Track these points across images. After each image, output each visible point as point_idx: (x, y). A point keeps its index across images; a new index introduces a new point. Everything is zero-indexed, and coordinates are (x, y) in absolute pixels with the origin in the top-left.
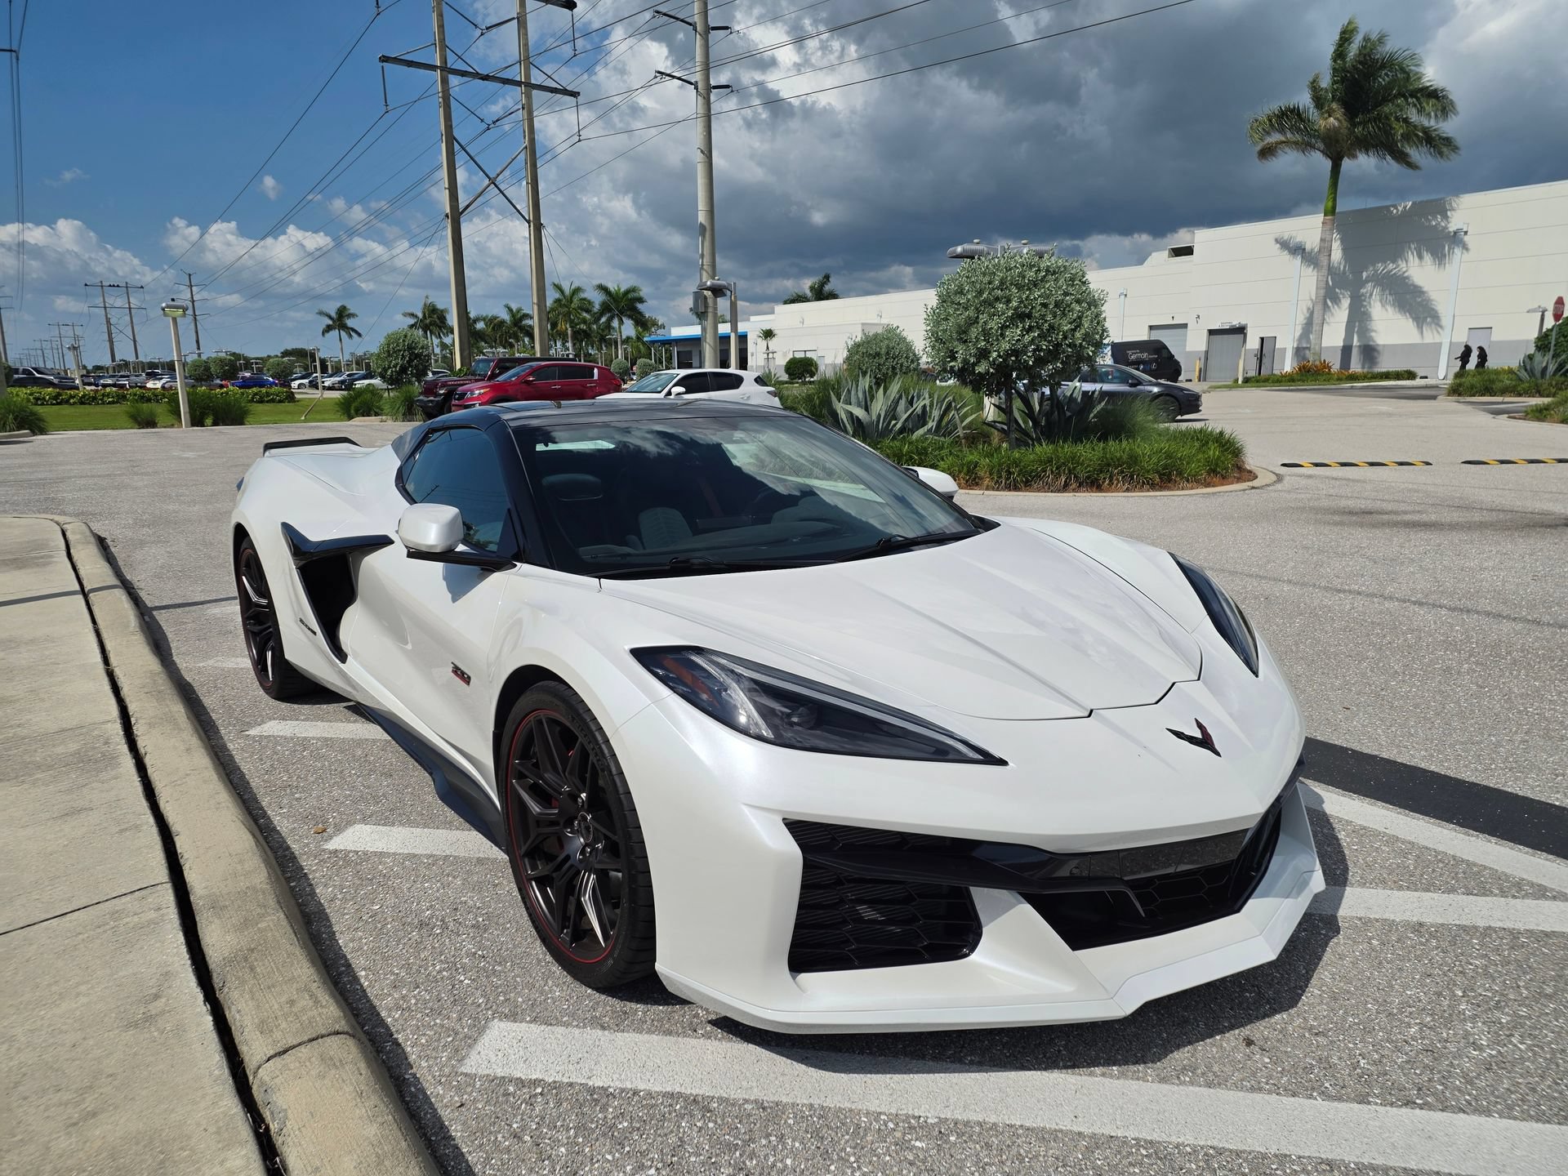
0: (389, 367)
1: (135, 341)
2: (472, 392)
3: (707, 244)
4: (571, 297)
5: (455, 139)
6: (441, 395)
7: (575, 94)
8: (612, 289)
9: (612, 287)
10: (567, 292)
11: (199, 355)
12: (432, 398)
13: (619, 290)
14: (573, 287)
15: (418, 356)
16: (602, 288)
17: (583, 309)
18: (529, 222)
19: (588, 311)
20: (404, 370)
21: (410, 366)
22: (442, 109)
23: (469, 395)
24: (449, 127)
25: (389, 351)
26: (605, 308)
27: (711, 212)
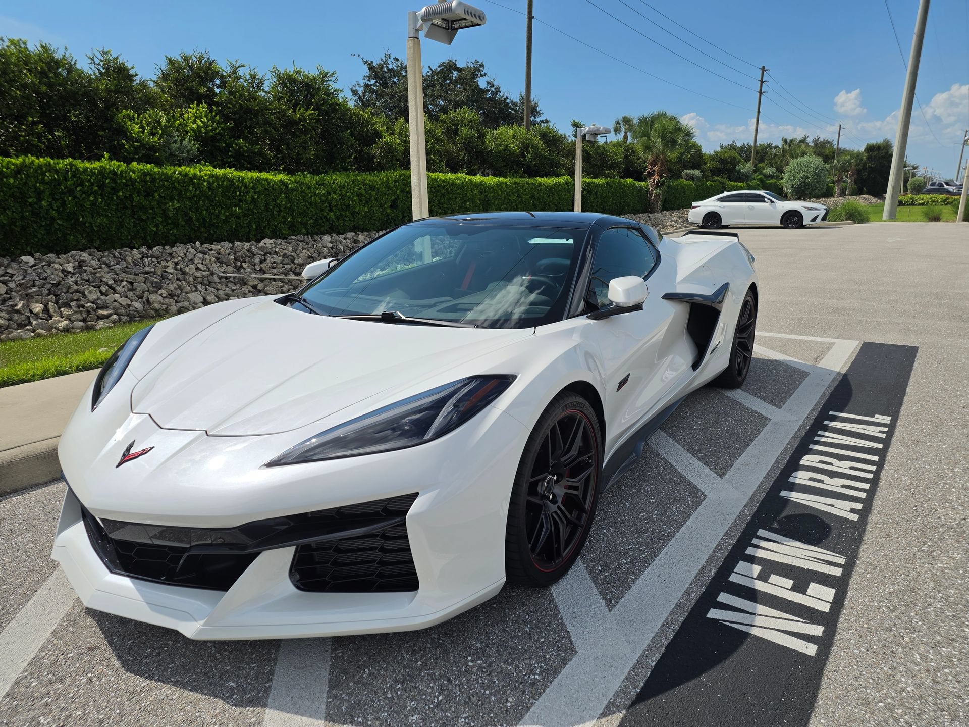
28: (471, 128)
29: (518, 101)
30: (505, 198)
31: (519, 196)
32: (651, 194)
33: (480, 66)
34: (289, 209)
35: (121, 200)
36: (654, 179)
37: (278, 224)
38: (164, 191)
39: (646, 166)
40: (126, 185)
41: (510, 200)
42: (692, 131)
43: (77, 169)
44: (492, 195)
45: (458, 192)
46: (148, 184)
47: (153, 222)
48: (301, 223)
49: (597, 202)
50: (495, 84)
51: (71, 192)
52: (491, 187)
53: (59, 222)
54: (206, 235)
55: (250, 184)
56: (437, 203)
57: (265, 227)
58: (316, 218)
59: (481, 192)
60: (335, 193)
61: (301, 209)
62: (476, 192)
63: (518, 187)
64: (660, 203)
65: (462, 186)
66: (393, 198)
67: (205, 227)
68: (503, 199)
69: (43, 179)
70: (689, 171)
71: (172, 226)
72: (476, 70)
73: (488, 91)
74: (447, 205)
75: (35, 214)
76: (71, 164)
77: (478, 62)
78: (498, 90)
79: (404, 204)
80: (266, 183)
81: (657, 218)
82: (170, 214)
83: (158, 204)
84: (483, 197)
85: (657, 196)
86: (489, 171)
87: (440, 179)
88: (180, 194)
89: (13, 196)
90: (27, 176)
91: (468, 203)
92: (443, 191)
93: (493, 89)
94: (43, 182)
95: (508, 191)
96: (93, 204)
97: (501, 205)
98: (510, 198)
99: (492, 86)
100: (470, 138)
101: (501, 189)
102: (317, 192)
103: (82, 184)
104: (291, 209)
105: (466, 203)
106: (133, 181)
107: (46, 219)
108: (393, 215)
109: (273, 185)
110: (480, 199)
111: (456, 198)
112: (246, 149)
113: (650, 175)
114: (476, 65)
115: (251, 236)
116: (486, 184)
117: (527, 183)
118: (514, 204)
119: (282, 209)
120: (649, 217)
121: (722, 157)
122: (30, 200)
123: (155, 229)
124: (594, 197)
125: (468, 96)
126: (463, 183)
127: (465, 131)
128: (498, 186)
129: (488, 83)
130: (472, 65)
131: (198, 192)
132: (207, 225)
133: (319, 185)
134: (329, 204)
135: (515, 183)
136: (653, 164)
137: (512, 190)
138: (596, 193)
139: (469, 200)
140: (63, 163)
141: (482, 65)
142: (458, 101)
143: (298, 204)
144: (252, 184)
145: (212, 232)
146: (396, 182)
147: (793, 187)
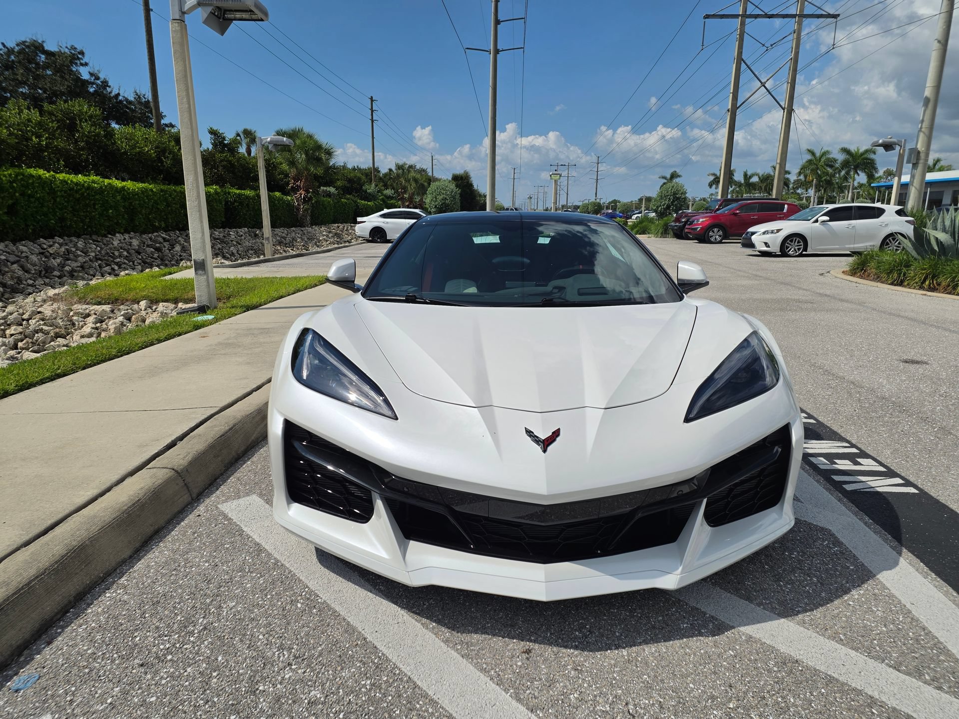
0: (660, 206)
1: (567, 194)
2: (698, 220)
3: (929, 112)
4: (820, 158)
5: (743, 60)
6: (683, 222)
7: (835, 16)
8: (853, 151)
9: (853, 149)
10: (818, 155)
11: (596, 199)
12: (677, 224)
13: (858, 150)
14: (823, 151)
15: (678, 199)
16: (845, 151)
17: (827, 165)
18: (784, 109)
19: (831, 166)
20: (668, 207)
21: (673, 205)
22: (737, 42)
23: (695, 222)
24: (740, 53)
25: (662, 196)
26: (845, 164)
27: (938, 87)
28: (94, 125)
29: (133, 99)
30: (153, 206)
31: (168, 205)
32: (298, 209)
33: (79, 53)
36: (301, 194)
39: (289, 181)
41: (158, 209)
42: (332, 151)
44: (137, 202)
45: (97, 197)
49: (250, 214)
50: (102, 76)
52: (134, 194)
56: (71, 209)
59: (124, 198)
62: (119, 198)
63: (165, 195)
64: (308, 218)
65: (101, 191)
66: (10, 202)
68: (151, 207)
70: (325, 188)
72: (75, 57)
73: (93, 83)
74: (84, 212)
77: (75, 48)
78: (105, 84)
79: (26, 210)
81: (310, 233)
84: (127, 204)
85: (306, 210)
86: (125, 175)
87: (71, 181)
91: (111, 211)
92: (78, 196)
93: (98, 82)
95: (156, 198)
97: (149, 214)
98: (159, 207)
99: (98, 78)
100: (94, 136)
101: (147, 197)
105: (108, 210)
108: (12, 223)
110: (124, 207)
111: (94, 205)
113: (295, 190)
114: (73, 52)
116: (129, 189)
117: (175, 191)
118: (163, 213)
120: (302, 231)
121: (349, 177)
124: (247, 209)
125: (68, 86)
126: (101, 187)
127: (86, 127)
128: (143, 192)
129: (91, 74)
130: (67, 50)
135: (162, 191)
136: (296, 179)
137: (160, 198)
138: (247, 205)
139: (111, 208)
141: (82, 53)
142: (56, 91)
146: (11, 183)
147: (436, 207)
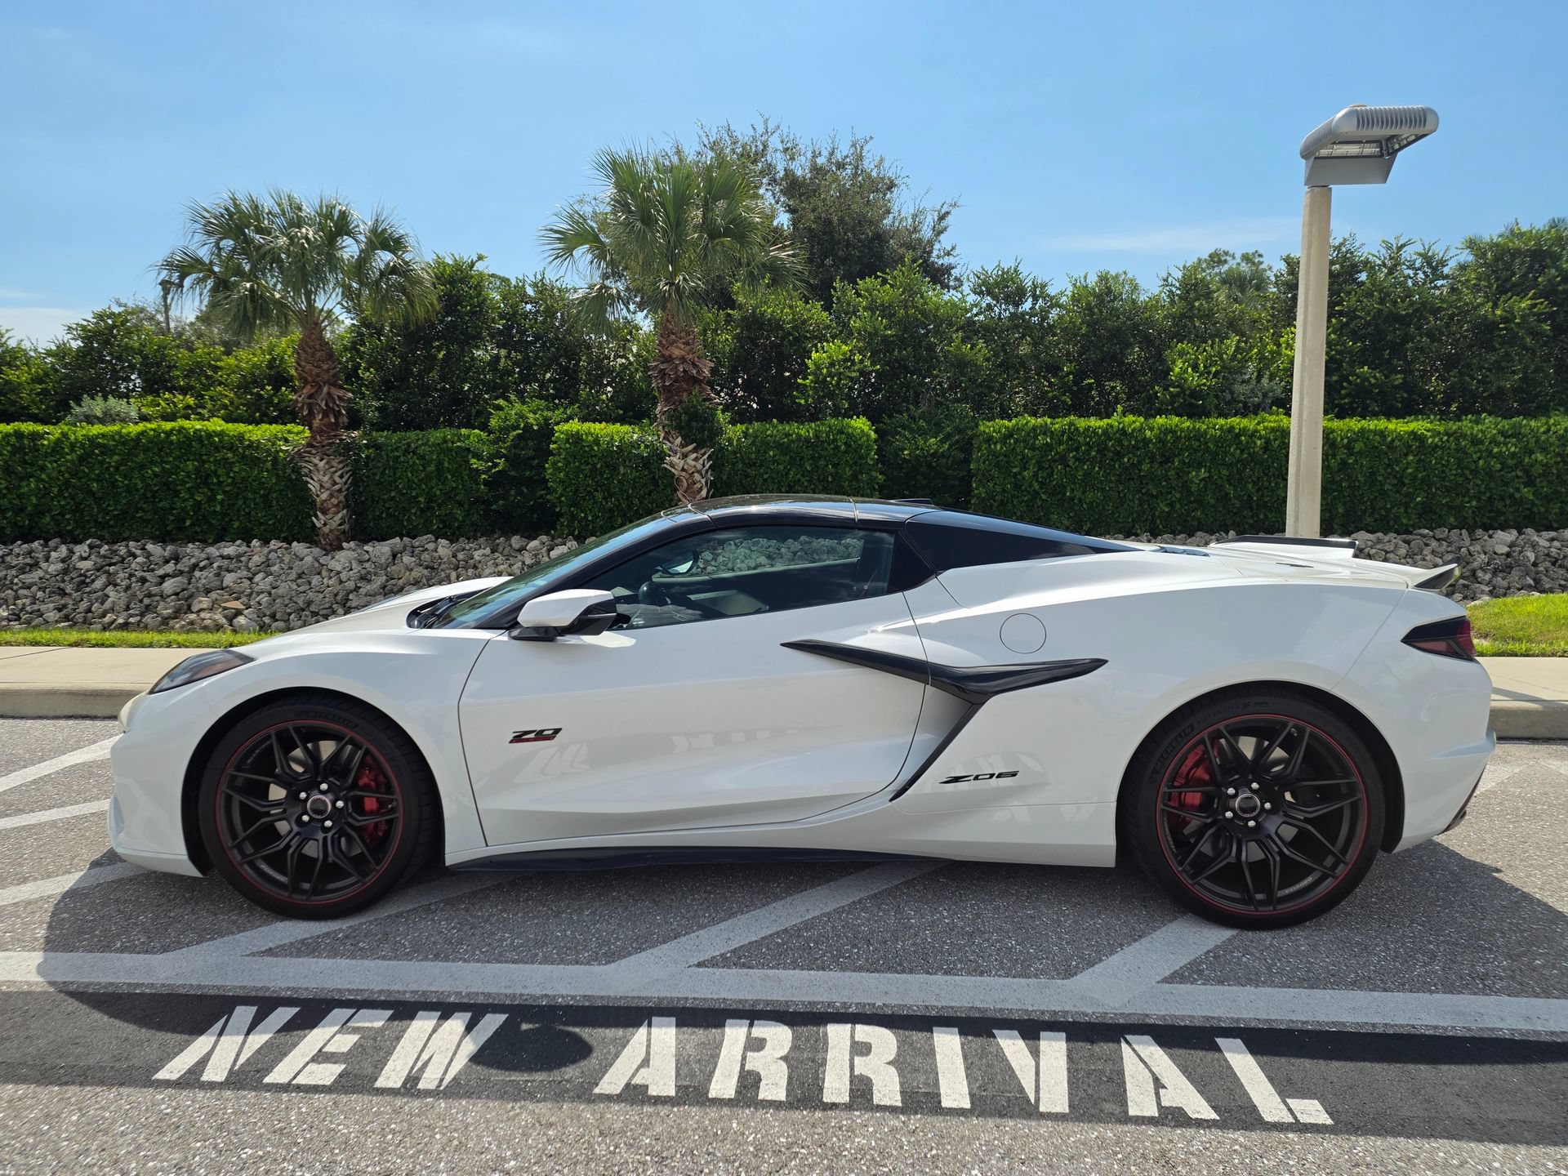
34: (1423, 481)
35: (1127, 469)
37: (1393, 507)
38: (1190, 454)
40: (1136, 448)
43: (1077, 429)
46: (1168, 447)
47: (1166, 499)
48: (1450, 507)
51: (1063, 459)
53: (1044, 497)
54: (1251, 521)
55: (1342, 439)
57: (1364, 512)
58: (1490, 498)
60: (1544, 450)
61: (1450, 481)
67: (1251, 509)
69: (1034, 444)
71: (1196, 505)
75: (1017, 486)
76: (1071, 424)
80: (1377, 438)
82: (1194, 488)
83: (1177, 474)
88: (1213, 459)
89: (998, 465)
90: (1017, 441)
94: (1033, 448)
96: (1087, 474)
102: (1495, 450)
103: (1077, 449)
104: (1426, 484)
106: (1146, 441)
107: (1029, 492)
109: (1393, 440)
112: (1373, 381)
115: (1335, 526)
119: (1407, 482)
122: (1014, 470)
123: (1166, 510)
131: (1245, 456)
132: (1254, 505)
133: (1505, 437)
134: (1526, 472)
140: (1059, 424)
143: (1443, 472)
144: (1346, 441)
145: (1262, 517)
